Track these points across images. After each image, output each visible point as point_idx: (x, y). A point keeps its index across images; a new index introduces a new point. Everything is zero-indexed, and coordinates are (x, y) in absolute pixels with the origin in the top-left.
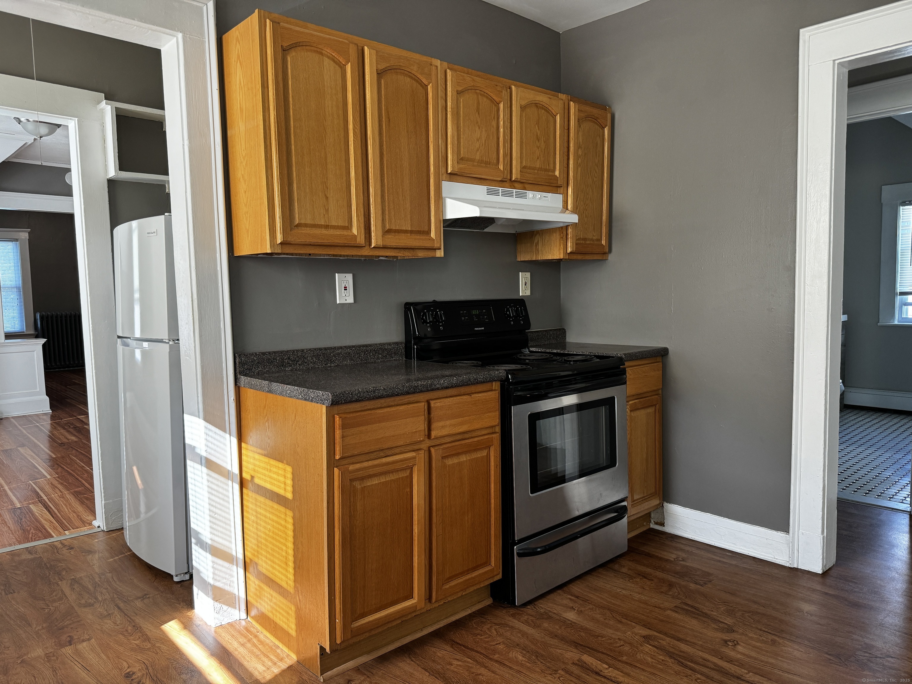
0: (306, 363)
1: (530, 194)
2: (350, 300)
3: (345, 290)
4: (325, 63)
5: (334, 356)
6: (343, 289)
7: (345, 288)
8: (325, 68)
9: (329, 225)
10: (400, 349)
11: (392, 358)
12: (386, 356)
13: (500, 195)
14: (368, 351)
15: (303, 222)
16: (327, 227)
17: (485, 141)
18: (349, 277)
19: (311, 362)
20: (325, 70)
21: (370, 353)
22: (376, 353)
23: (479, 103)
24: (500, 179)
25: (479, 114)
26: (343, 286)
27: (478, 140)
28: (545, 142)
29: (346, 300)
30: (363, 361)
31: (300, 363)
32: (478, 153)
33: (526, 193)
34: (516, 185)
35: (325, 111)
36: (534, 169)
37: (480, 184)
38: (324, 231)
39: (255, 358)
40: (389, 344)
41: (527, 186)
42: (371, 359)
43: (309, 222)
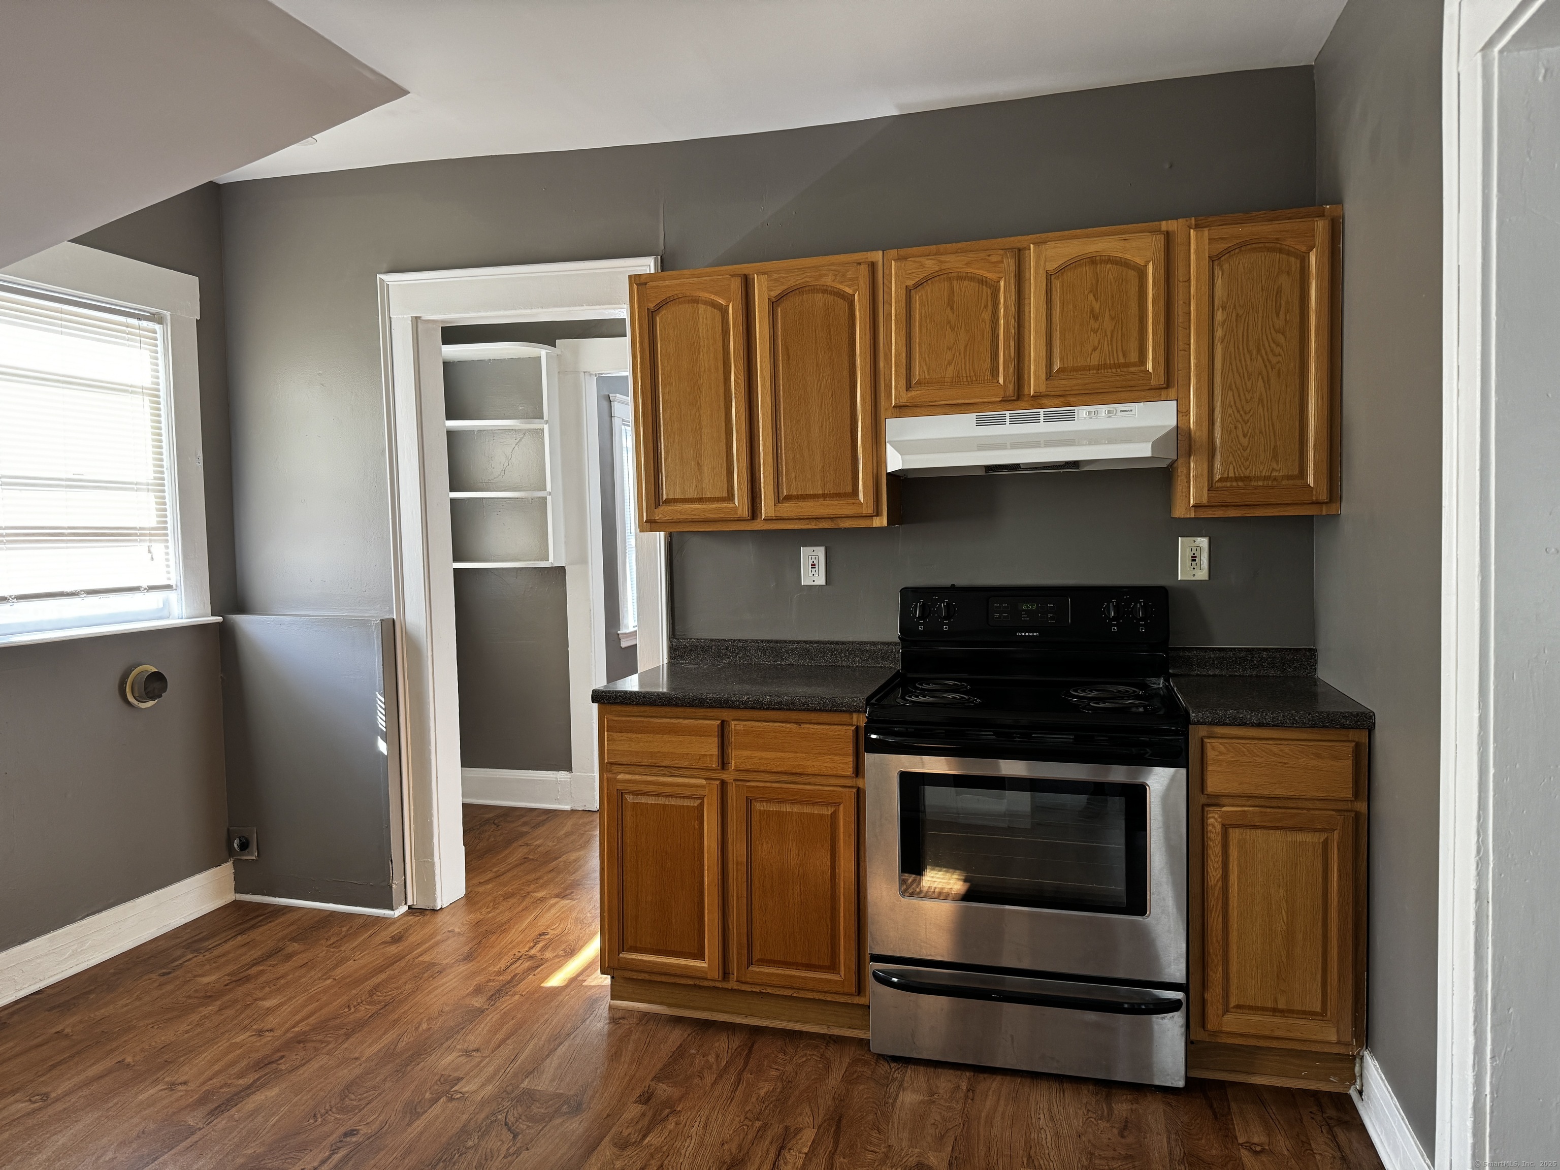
0: (748, 656)
1: (1082, 412)
2: (821, 580)
3: (812, 568)
4: (700, 312)
5: (786, 652)
6: (810, 566)
7: (813, 566)
8: (700, 317)
9: (703, 498)
10: (892, 652)
11: (878, 664)
12: (867, 660)
13: (1008, 423)
14: (837, 650)
15: (671, 497)
16: (700, 500)
17: (966, 347)
18: (820, 552)
19: (755, 657)
20: (701, 320)
21: (840, 653)
22: (850, 654)
23: (953, 292)
24: (1001, 399)
25: (952, 308)
26: (811, 562)
27: (950, 349)
28: (1112, 318)
29: (814, 581)
30: (830, 662)
31: (740, 655)
32: (951, 369)
33: (1073, 412)
34: (1045, 401)
35: (699, 367)
36: (1088, 368)
37: (962, 412)
38: (698, 506)
39: (688, 645)
40: (875, 644)
41: (1071, 400)
42: (842, 661)
43: (678, 496)
